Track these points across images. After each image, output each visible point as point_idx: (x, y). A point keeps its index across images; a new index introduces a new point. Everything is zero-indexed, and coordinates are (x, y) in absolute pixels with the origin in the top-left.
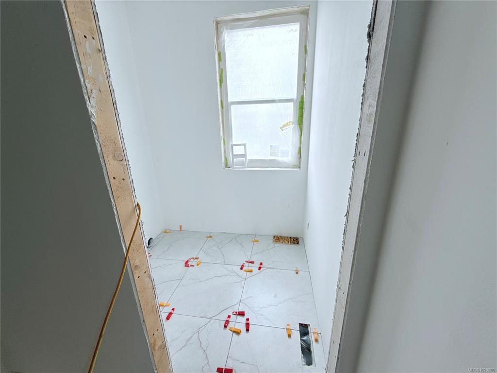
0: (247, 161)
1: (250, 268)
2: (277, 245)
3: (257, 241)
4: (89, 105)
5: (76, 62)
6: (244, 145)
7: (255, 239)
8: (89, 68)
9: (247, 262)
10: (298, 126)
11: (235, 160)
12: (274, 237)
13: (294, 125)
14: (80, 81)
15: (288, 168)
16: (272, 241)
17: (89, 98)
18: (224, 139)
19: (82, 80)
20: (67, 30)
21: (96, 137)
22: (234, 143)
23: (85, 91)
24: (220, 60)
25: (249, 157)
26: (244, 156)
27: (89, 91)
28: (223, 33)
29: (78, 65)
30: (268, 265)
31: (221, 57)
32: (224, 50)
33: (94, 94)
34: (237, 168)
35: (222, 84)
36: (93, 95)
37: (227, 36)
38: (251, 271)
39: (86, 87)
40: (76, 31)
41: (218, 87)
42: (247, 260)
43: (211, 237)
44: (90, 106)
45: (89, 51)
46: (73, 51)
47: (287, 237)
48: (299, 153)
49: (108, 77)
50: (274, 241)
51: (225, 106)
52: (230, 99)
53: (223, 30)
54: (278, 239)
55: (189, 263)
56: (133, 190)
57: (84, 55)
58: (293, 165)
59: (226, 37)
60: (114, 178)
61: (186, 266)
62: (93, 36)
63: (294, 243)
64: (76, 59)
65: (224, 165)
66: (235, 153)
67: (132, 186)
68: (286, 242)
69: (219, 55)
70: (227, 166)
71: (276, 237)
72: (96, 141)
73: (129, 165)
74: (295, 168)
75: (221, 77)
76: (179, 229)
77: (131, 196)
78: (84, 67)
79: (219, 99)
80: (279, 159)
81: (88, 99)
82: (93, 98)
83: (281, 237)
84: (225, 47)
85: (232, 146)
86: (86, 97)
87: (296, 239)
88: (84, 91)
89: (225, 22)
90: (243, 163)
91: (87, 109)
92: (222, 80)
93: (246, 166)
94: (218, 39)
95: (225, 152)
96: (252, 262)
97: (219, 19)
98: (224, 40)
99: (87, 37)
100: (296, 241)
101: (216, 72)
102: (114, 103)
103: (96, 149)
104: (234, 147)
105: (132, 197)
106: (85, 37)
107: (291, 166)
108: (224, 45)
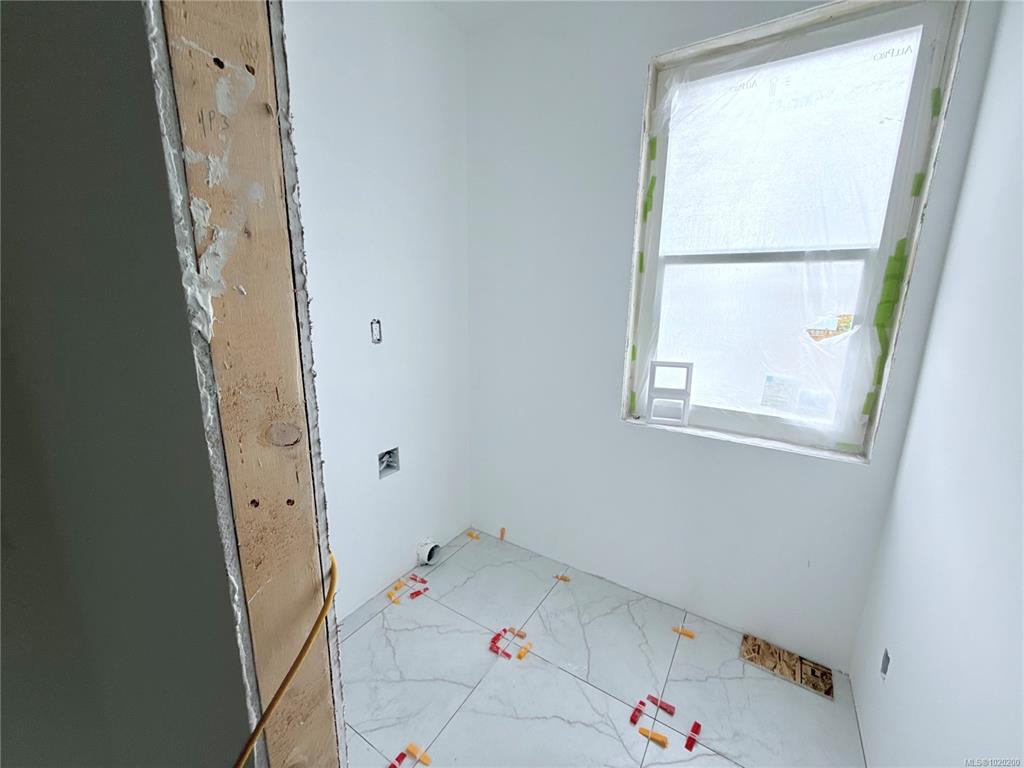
0: (690, 408)
1: (661, 730)
2: (753, 670)
3: (691, 636)
4: (191, 278)
5: (166, 141)
6: (688, 367)
7: (685, 625)
8: (214, 161)
9: (654, 701)
10: (875, 329)
11: (655, 400)
12: (746, 638)
13: (857, 328)
14: (168, 202)
15: (822, 449)
16: (736, 653)
17: (197, 257)
18: (634, 347)
19: (178, 198)
20: (145, 35)
21: (202, 376)
22: (660, 357)
23: (186, 233)
24: (651, 155)
25: (695, 400)
26: (684, 394)
27: (201, 233)
28: (671, 90)
29: (170, 152)
30: (720, 740)
31: (656, 149)
32: (666, 130)
33: (219, 243)
34: (658, 424)
35: (649, 214)
36: (218, 247)
37: (679, 96)
38: (662, 744)
39: (193, 222)
40: (182, 42)
41: (639, 220)
42: (655, 695)
43: (565, 579)
44: (196, 282)
45: (223, 106)
46: (160, 105)
47: (790, 654)
48: (865, 412)
49: (288, 190)
50: (742, 655)
51: (648, 266)
52: (665, 249)
53: (671, 82)
54: (757, 649)
55: (501, 644)
56: (322, 528)
57: (200, 120)
58: (838, 444)
59: (675, 100)
60: (255, 503)
61: (491, 648)
62: (252, 65)
63: (815, 687)
64: (164, 129)
65: (624, 410)
66: (658, 384)
67: (321, 517)
68: (787, 672)
69: (652, 144)
70: (632, 411)
71: (750, 641)
72: (203, 391)
73: (320, 454)
74: (844, 453)
75: (649, 196)
76: (499, 536)
77: (312, 548)
78: (192, 156)
79: (636, 250)
80: (792, 417)
81: (190, 260)
82: (216, 254)
83: (768, 645)
84: (671, 123)
85: (654, 366)
86: (186, 254)
87: (824, 674)
88: (182, 231)
89: (677, 65)
90: (676, 414)
91: (183, 291)
92: (651, 204)
93: (686, 422)
94: (655, 107)
95: (632, 377)
96: (669, 710)
97: (663, 59)
98: (669, 109)
99: (226, 64)
100: (821, 679)
101: (638, 185)
102: (296, 271)
103: (199, 415)
104: (659, 370)
105: (311, 554)
106: (219, 63)
107: (832, 446)
108: (669, 120)
